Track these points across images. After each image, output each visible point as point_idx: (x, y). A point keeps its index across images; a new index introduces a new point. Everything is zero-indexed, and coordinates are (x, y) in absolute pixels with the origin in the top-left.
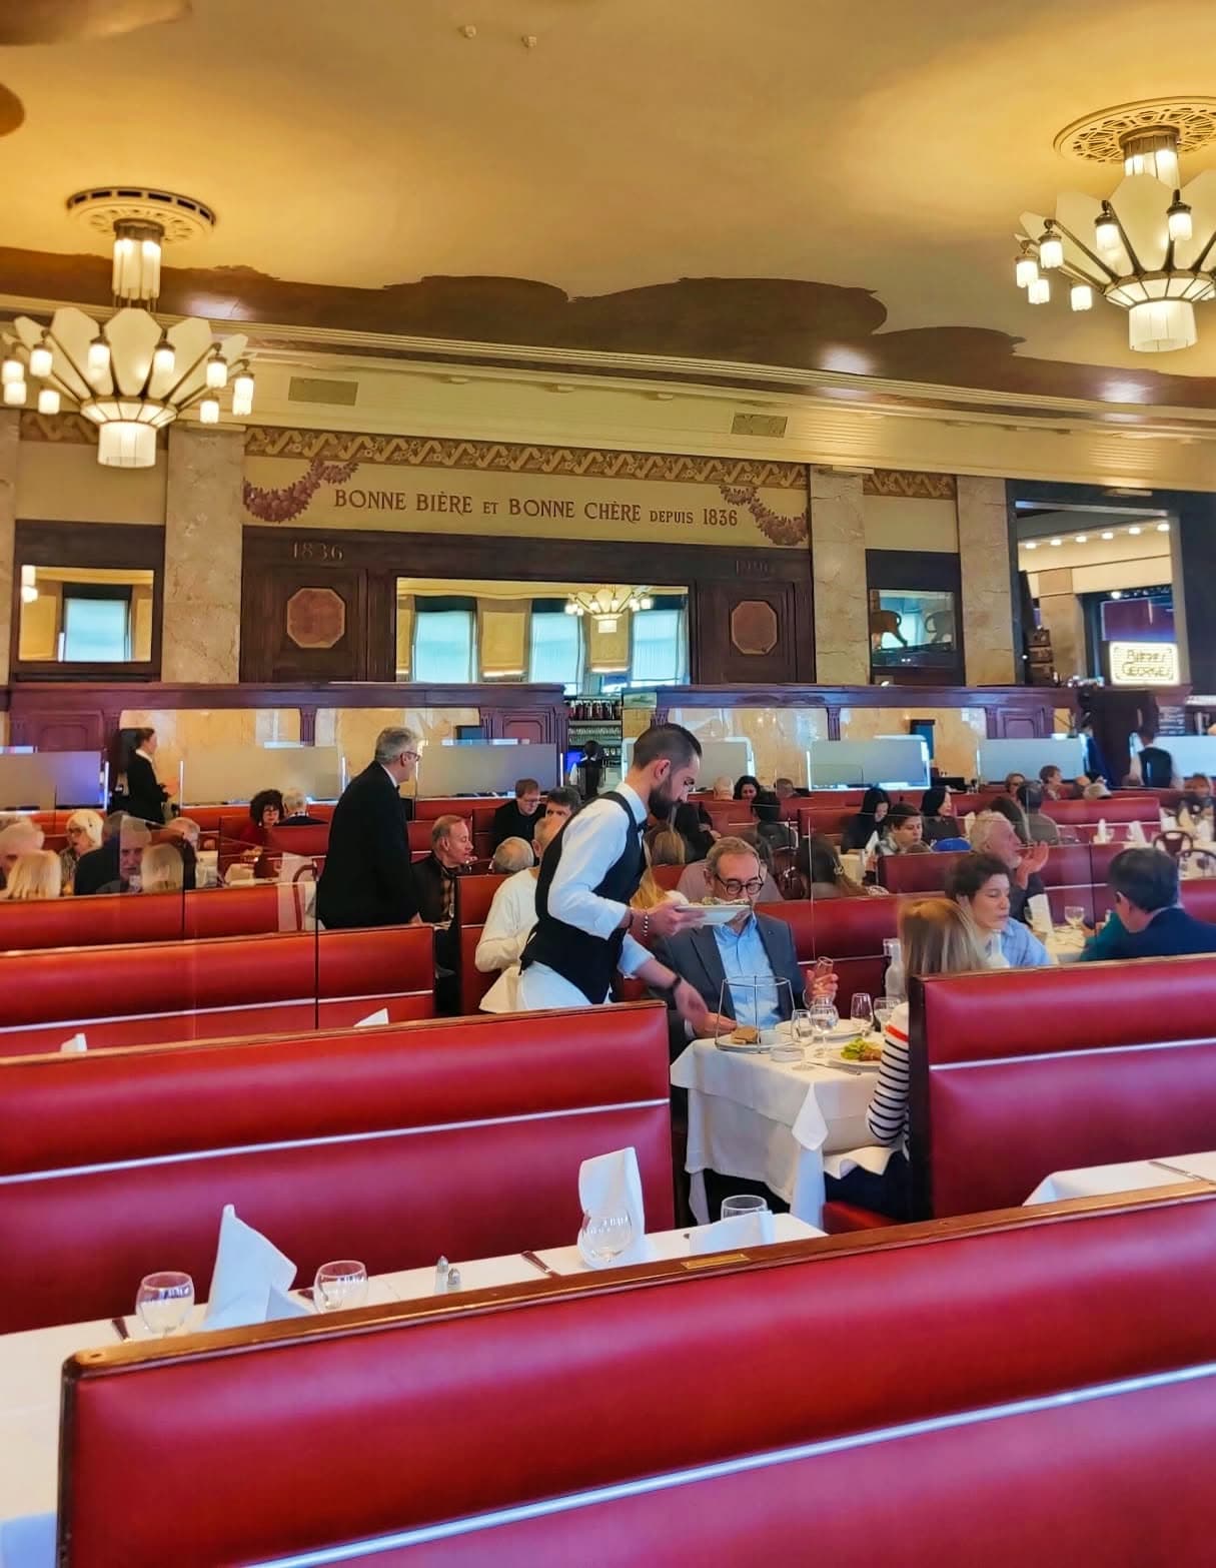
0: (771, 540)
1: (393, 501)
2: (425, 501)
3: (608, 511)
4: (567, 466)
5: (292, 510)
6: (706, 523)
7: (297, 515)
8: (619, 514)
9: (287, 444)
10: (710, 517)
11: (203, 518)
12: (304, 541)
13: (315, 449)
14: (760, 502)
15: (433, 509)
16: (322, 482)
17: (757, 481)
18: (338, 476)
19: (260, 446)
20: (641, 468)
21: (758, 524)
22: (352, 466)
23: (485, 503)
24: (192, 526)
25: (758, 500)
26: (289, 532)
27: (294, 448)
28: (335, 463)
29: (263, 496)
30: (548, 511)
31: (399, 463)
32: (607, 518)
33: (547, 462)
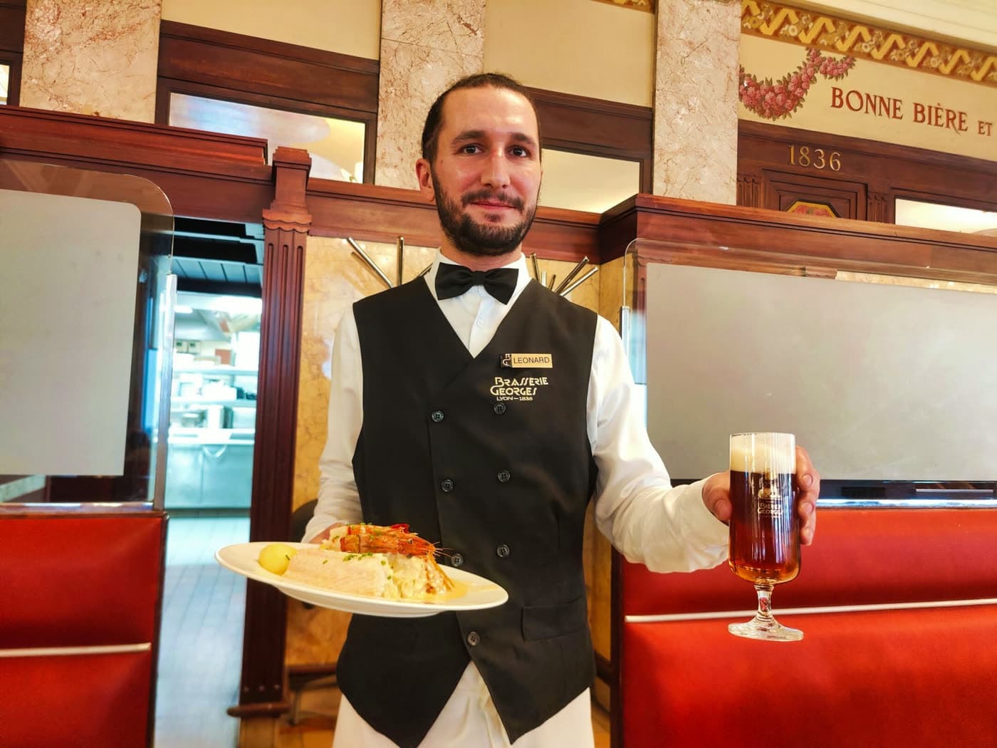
1: (891, 108)
2: (923, 112)
5: (786, 106)
7: (792, 112)
9: (783, 24)
11: (695, 102)
12: (801, 144)
13: (812, 35)
15: (930, 123)
16: (819, 76)
18: (836, 71)
19: (754, 22)
22: (849, 62)
23: (980, 122)
24: (683, 111)
26: (786, 133)
27: (791, 30)
28: (833, 55)
29: (756, 86)
31: (895, 64)
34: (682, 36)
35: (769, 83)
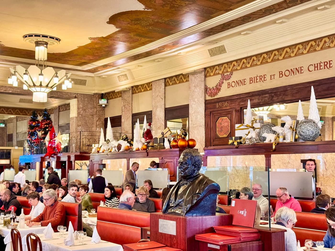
1: (243, 82)
2: (252, 80)
3: (317, 67)
4: (300, 51)
5: (217, 92)
7: (218, 94)
8: (323, 66)
9: (215, 71)
11: (196, 100)
12: (220, 102)
13: (222, 70)
15: (254, 82)
16: (224, 81)
18: (228, 78)
19: (210, 73)
20: (332, 42)
22: (232, 73)
23: (271, 76)
24: (194, 103)
26: (216, 100)
27: (217, 72)
28: (227, 74)
29: (210, 90)
30: (293, 73)
31: (244, 68)
32: (318, 69)
33: (293, 52)
34: (193, 85)
35: (213, 88)
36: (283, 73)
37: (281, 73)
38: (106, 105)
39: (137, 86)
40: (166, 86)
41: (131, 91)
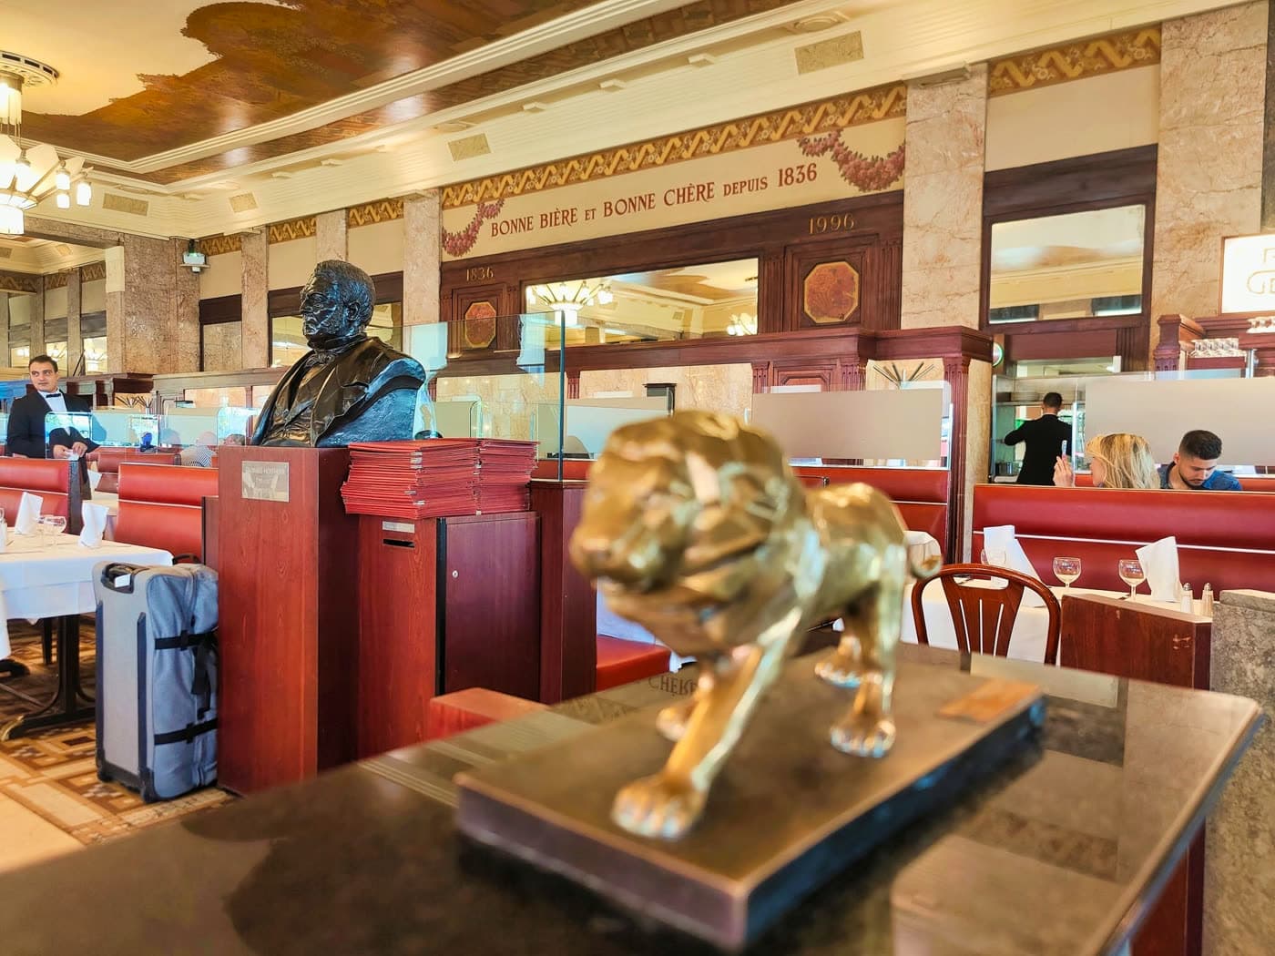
0: (857, 188)
1: (525, 224)
2: (546, 220)
3: (683, 195)
5: (468, 245)
6: (781, 184)
7: (470, 248)
8: (695, 195)
9: (465, 194)
10: (786, 177)
12: (473, 267)
13: (480, 194)
14: (845, 146)
15: (551, 225)
16: (484, 219)
17: (842, 122)
18: (493, 212)
19: (451, 199)
20: (716, 141)
21: (842, 172)
22: (501, 202)
23: (587, 211)
24: (416, 268)
25: (843, 144)
26: (465, 262)
27: (469, 197)
28: (491, 203)
29: (453, 239)
30: (634, 207)
31: (529, 191)
32: (684, 201)
33: (634, 160)
34: (413, 226)
35: (459, 234)
36: (613, 208)
37: (608, 207)
38: (202, 269)
39: (279, 225)
40: (349, 226)
41: (264, 235)
